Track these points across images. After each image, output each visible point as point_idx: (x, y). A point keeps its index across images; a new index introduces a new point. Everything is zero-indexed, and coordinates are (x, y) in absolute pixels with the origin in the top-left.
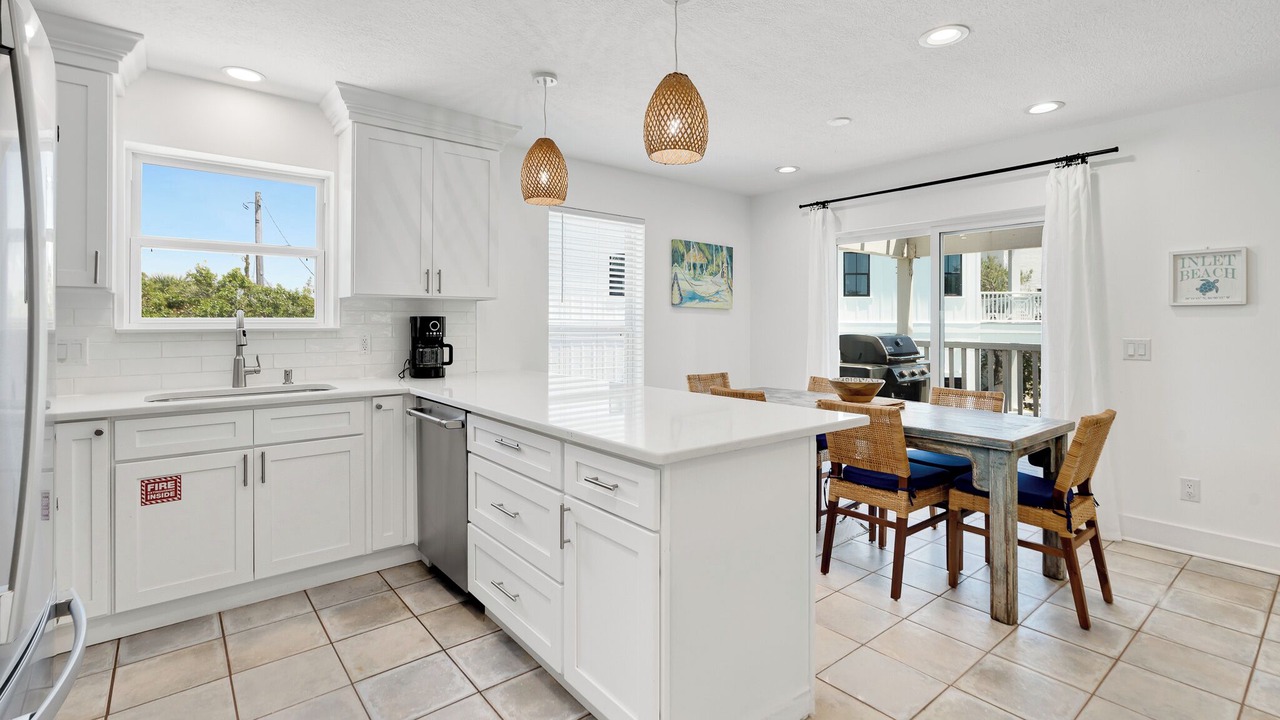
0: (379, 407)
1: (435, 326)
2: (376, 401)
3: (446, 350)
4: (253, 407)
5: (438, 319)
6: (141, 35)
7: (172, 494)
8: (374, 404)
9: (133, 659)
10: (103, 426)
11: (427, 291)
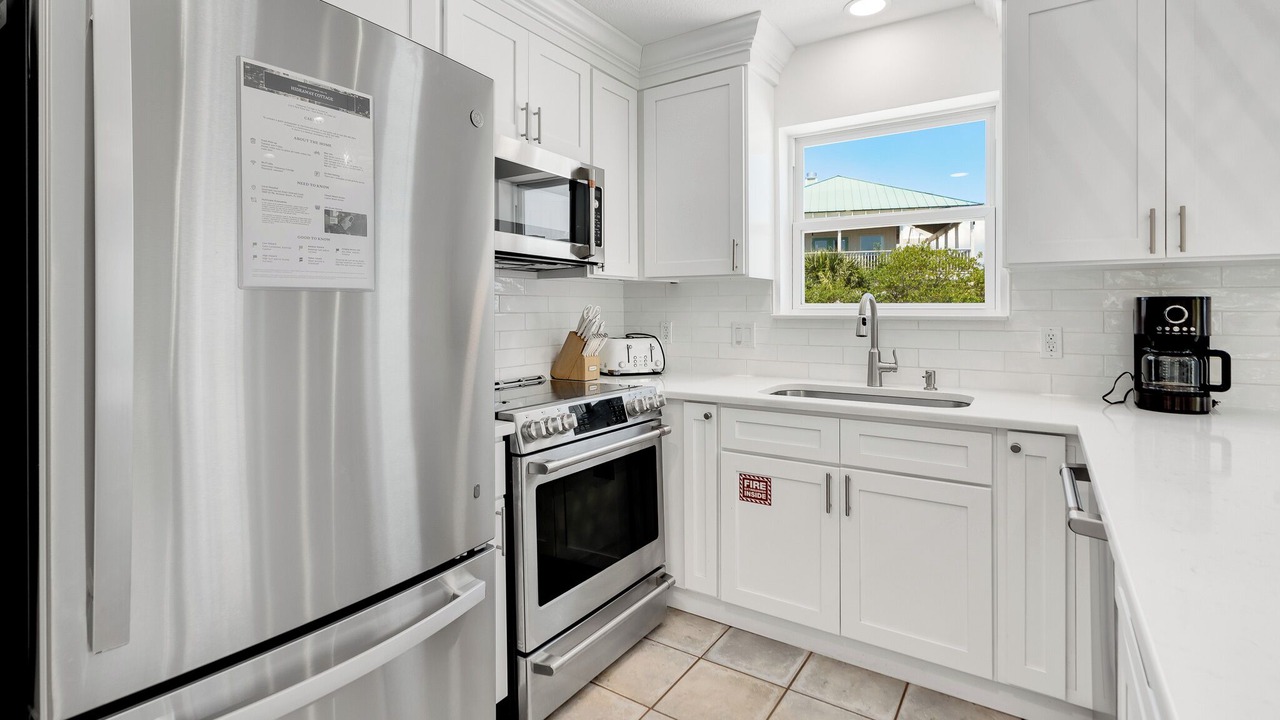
0: (1016, 449)
1: (1176, 314)
2: (1013, 438)
3: (1215, 363)
4: (840, 416)
5: (1188, 301)
6: (758, 12)
7: (764, 497)
8: (1010, 444)
9: (724, 660)
10: (712, 410)
11: (1152, 250)
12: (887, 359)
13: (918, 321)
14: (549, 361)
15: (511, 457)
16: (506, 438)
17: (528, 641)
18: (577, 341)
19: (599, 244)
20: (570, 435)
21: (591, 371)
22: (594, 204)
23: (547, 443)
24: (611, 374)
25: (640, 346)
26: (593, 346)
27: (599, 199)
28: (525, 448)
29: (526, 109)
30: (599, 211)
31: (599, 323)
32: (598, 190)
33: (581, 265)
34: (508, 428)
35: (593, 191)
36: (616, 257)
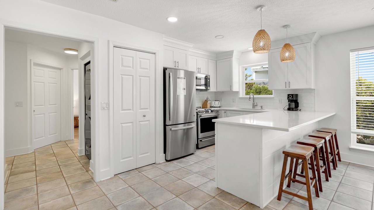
1: (290, 97)
6: (234, 50)
10: (226, 111)
11: (286, 87)
12: (256, 104)
13: (261, 98)
14: (202, 104)
15: (197, 114)
16: (196, 112)
17: (200, 137)
18: (206, 101)
19: (209, 86)
20: (204, 113)
21: (209, 106)
22: (208, 81)
23: (201, 113)
24: (212, 107)
25: (217, 102)
26: (209, 102)
27: (209, 80)
28: (199, 114)
29: (198, 68)
30: (209, 82)
31: (210, 98)
32: (209, 78)
33: (206, 90)
34: (197, 111)
35: (208, 79)
36: (212, 88)
